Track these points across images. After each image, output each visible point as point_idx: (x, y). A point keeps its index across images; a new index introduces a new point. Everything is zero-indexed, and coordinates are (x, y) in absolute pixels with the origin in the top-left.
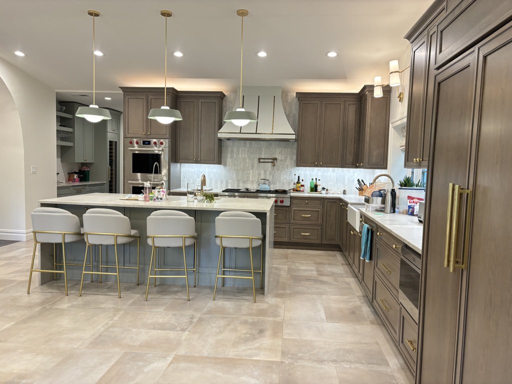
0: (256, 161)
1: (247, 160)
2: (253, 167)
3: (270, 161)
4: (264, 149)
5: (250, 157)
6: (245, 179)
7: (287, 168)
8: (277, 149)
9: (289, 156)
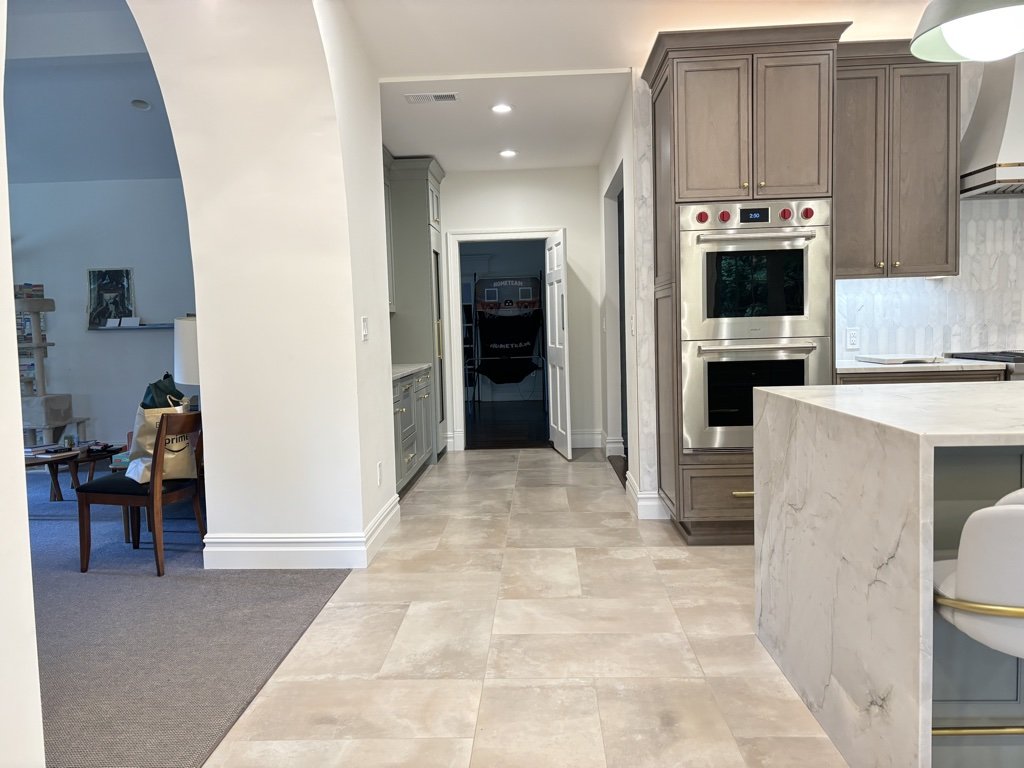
6: (1007, 320)
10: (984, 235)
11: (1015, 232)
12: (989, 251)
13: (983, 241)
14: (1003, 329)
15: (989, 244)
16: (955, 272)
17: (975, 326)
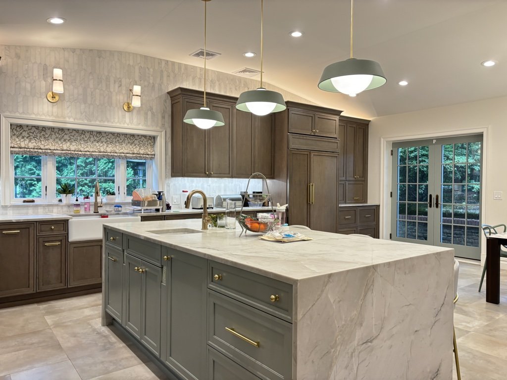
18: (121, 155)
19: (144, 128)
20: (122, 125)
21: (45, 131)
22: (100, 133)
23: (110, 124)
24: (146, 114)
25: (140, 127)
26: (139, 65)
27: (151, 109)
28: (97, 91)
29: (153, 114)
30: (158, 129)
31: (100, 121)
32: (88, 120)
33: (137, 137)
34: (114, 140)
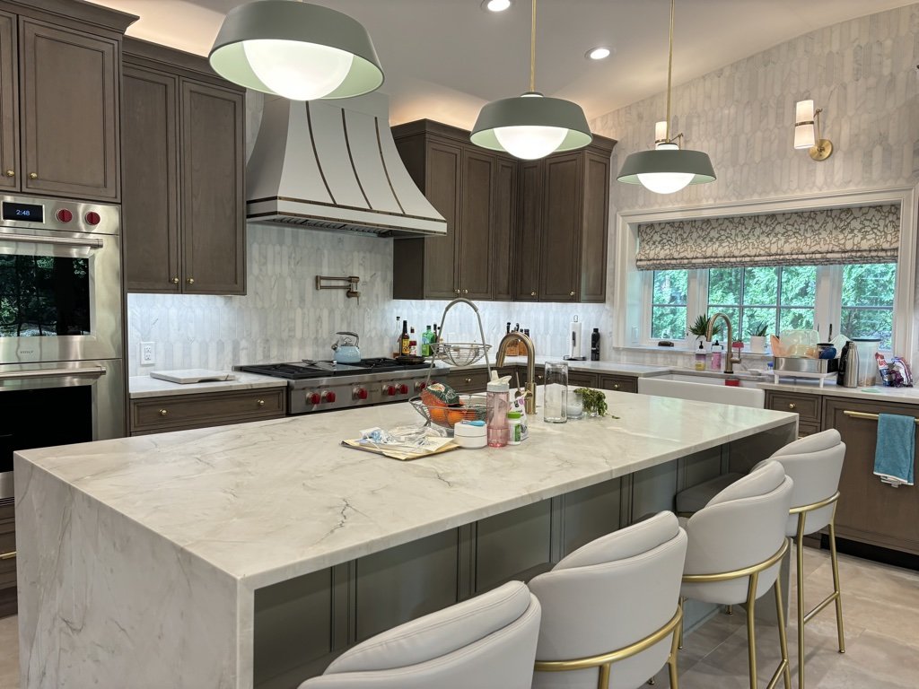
0: (310, 283)
1: (289, 282)
2: (302, 300)
3: (341, 283)
4: (326, 252)
5: (294, 272)
6: (285, 335)
7: (377, 303)
8: (356, 254)
9: (379, 273)
10: (265, 258)
11: (290, 258)
12: (270, 273)
13: (265, 264)
14: (283, 343)
15: (270, 266)
16: (243, 292)
17: (259, 341)
18: (814, 256)
19: (862, 188)
20: (807, 193)
21: (682, 228)
22: (772, 216)
23: (781, 196)
24: (868, 154)
25: (852, 188)
26: (855, 44)
27: (882, 139)
28: (759, 134)
29: (888, 151)
30: (901, 183)
31: (760, 194)
32: (737, 198)
33: (856, 214)
34: (802, 227)
